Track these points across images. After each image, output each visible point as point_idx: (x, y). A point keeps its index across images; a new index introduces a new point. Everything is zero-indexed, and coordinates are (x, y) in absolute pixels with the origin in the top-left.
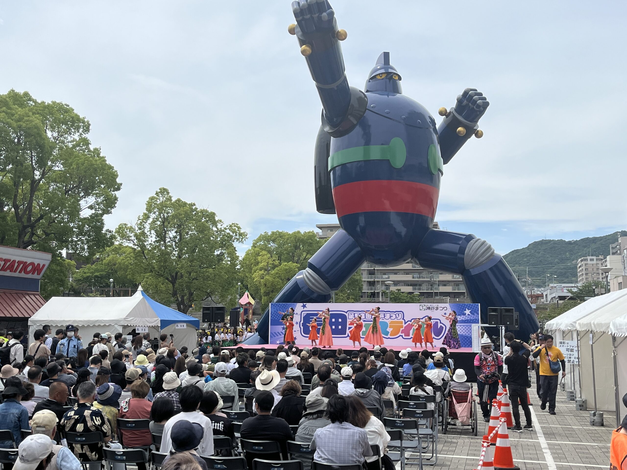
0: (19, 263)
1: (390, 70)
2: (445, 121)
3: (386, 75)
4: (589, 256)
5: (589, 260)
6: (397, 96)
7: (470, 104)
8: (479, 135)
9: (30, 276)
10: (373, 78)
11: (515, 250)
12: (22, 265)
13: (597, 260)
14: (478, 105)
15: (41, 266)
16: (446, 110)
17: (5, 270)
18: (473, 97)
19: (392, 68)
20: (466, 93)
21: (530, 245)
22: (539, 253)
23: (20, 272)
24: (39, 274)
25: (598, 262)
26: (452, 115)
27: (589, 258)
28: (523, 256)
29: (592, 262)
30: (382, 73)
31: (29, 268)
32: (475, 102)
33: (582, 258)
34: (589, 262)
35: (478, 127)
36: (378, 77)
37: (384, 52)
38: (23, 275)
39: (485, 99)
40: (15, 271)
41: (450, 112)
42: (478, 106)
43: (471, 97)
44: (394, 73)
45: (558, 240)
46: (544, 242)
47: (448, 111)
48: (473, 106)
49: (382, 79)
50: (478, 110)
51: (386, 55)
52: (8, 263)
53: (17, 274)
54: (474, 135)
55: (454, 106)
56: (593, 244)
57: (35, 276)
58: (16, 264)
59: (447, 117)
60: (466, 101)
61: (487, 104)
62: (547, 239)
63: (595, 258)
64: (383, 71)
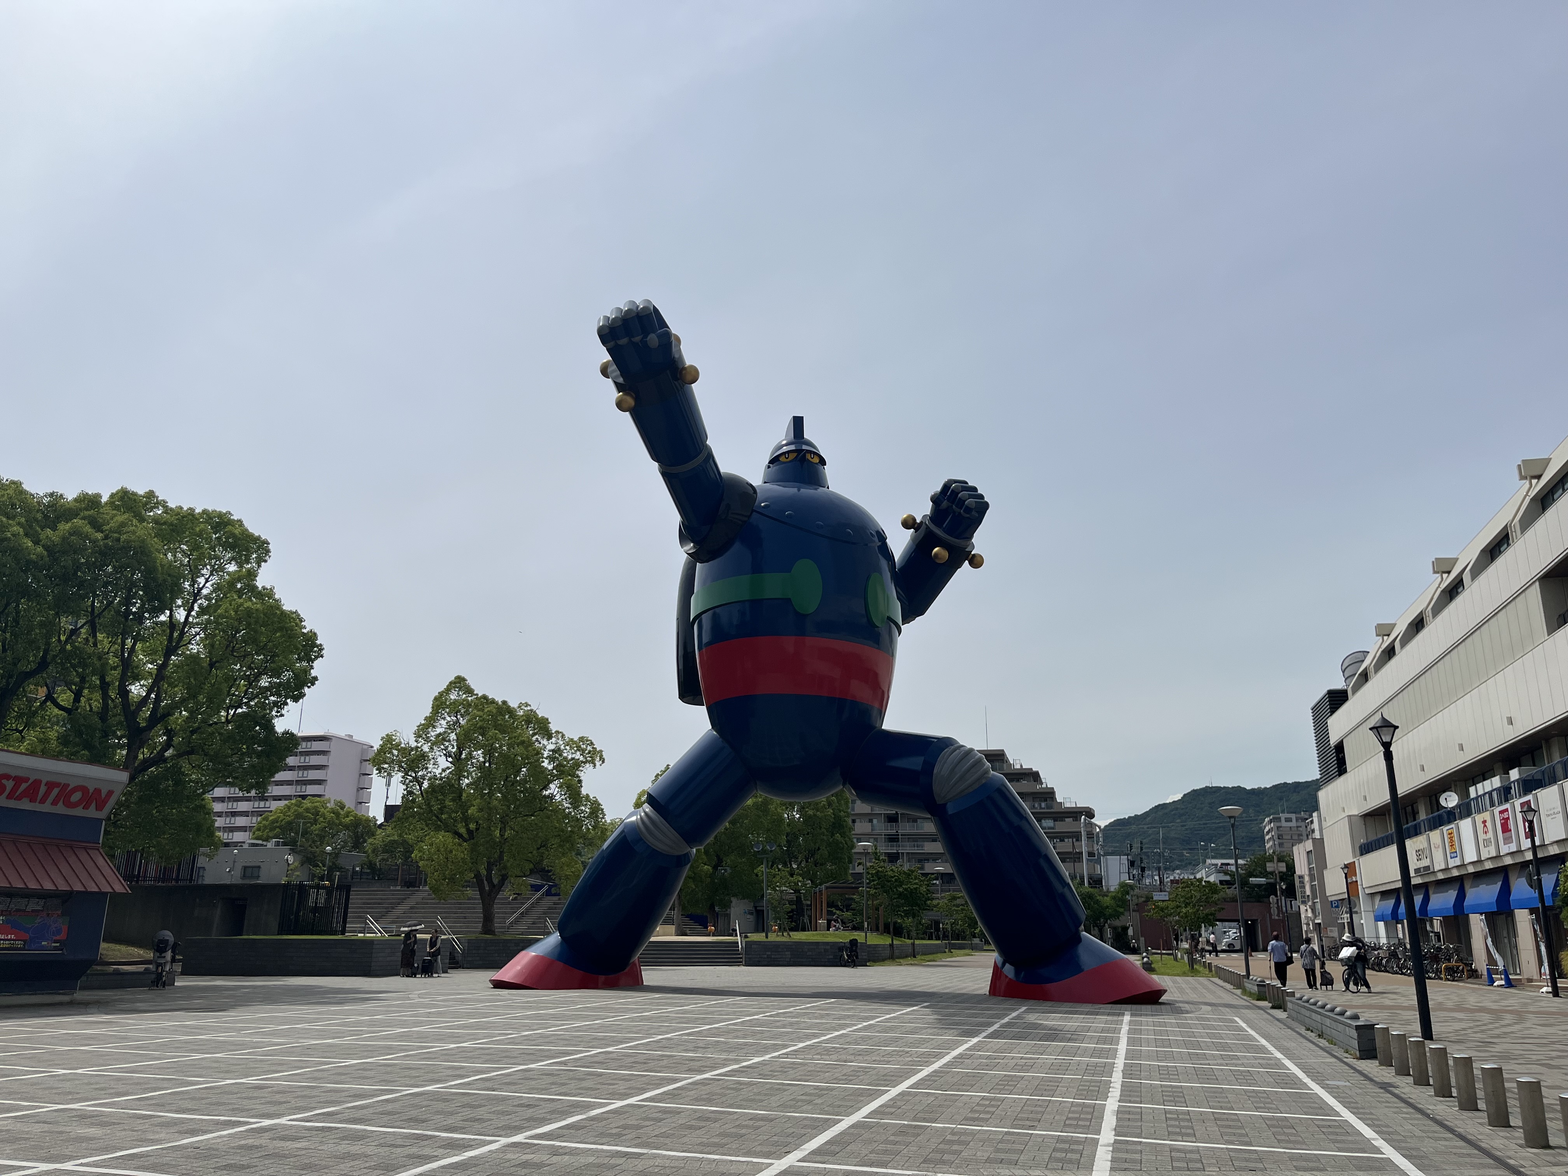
0: (51, 785)
1: (804, 447)
2: (914, 539)
3: (795, 454)
4: (1283, 812)
5: (1283, 819)
6: (819, 490)
7: (954, 507)
8: (976, 562)
9: (79, 812)
10: (774, 461)
11: (1159, 805)
12: (56, 791)
13: (1297, 820)
14: (967, 507)
15: (103, 796)
16: (914, 519)
17: (19, 798)
18: (959, 493)
19: (809, 443)
20: (946, 487)
21: (1185, 795)
22: (1202, 809)
23: (55, 803)
24: (99, 808)
25: (1300, 824)
26: (924, 526)
27: (1283, 816)
28: (1175, 814)
29: (1289, 824)
30: (788, 452)
31: (76, 797)
32: (962, 502)
33: (1271, 817)
34: (1284, 824)
35: (973, 547)
36: (782, 459)
37: (794, 417)
38: (60, 809)
39: (982, 497)
40: (42, 801)
41: (921, 522)
42: (968, 510)
43: (955, 493)
44: (811, 452)
45: (1233, 788)
46: (1209, 790)
47: (918, 521)
48: (959, 510)
49: (790, 462)
50: (968, 516)
51: (798, 422)
52: (24, 786)
53: (46, 808)
54: (967, 562)
55: (928, 512)
56: (1295, 794)
57: (92, 813)
58: (43, 789)
59: (916, 530)
60: (946, 501)
61: (986, 506)
62: (1214, 785)
63: (1293, 816)
64: (792, 447)
